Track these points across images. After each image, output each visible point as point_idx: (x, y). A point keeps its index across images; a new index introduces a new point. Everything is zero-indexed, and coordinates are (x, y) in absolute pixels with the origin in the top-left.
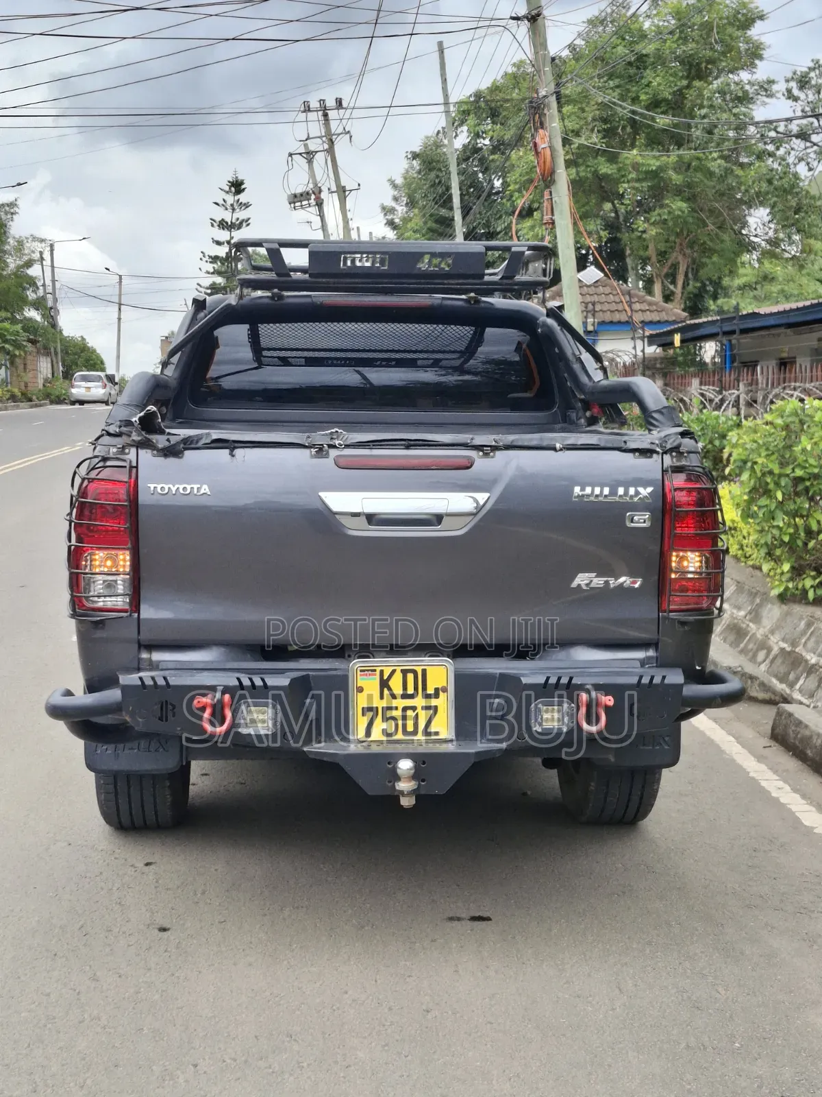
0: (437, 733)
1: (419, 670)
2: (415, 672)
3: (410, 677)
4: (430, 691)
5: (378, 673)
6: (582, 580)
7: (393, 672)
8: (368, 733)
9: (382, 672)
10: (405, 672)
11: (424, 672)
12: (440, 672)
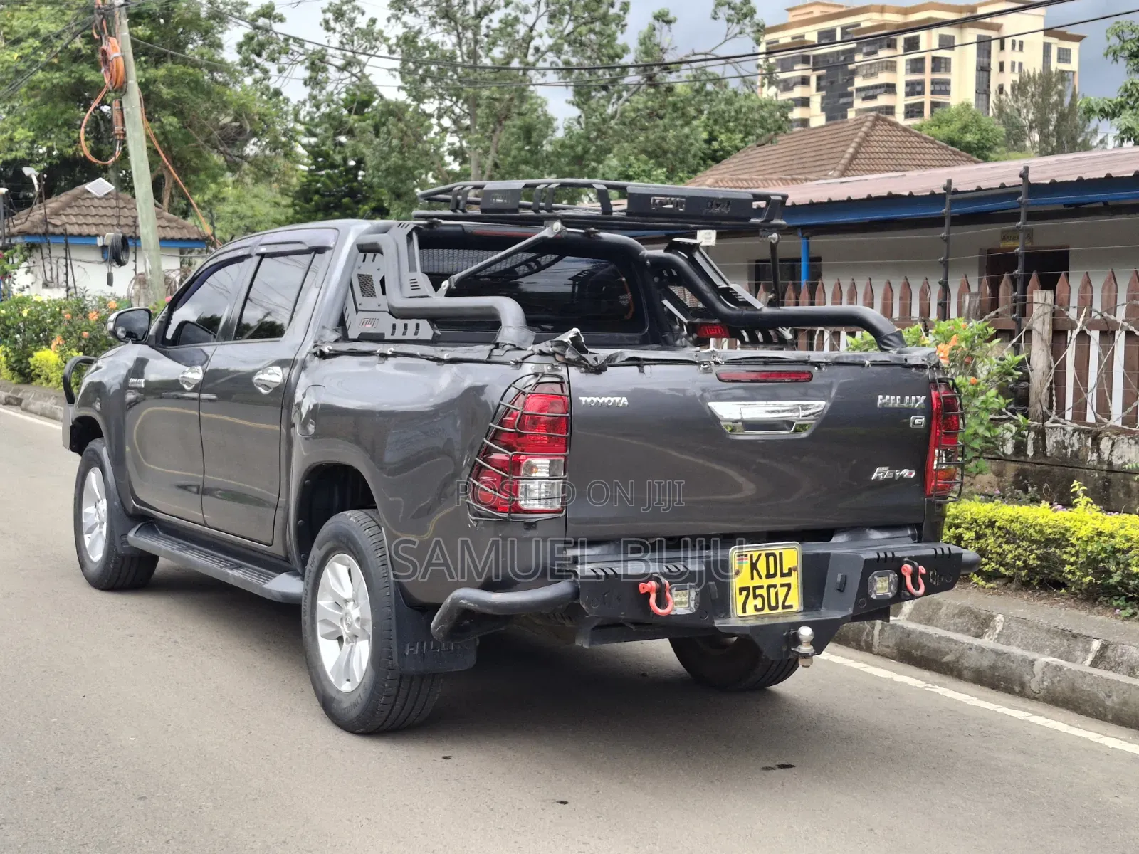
0: (790, 607)
1: (777, 553)
2: (774, 555)
3: (771, 559)
4: (785, 571)
5: (749, 557)
6: (881, 473)
7: (760, 555)
8: (744, 611)
9: (752, 556)
10: (767, 555)
11: (781, 554)
12: (791, 554)
